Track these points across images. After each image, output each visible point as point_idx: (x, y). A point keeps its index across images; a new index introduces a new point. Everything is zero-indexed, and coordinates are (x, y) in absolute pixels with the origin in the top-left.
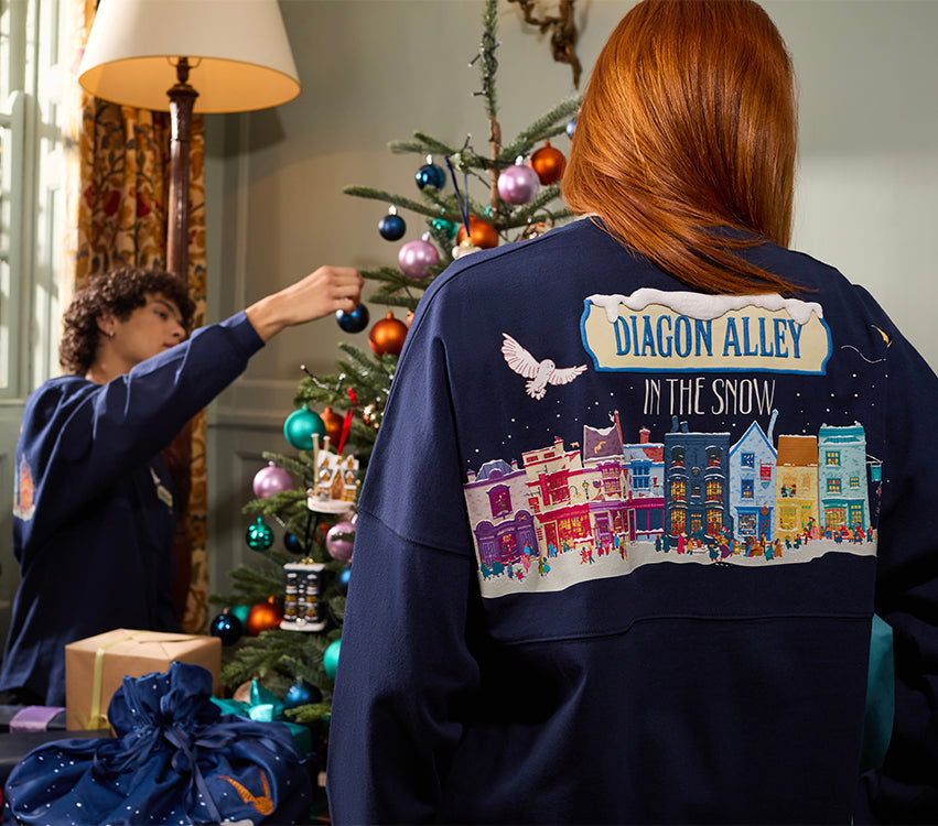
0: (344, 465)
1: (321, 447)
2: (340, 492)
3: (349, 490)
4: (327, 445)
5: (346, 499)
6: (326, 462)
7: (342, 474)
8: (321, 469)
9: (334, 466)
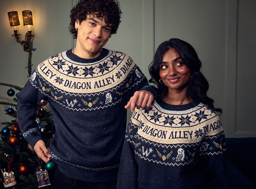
0: (10, 174)
1: (4, 172)
2: (11, 181)
3: (12, 180)
4: (5, 171)
5: (13, 182)
6: (6, 175)
7: (10, 176)
8: (5, 177)
9: (7, 175)
